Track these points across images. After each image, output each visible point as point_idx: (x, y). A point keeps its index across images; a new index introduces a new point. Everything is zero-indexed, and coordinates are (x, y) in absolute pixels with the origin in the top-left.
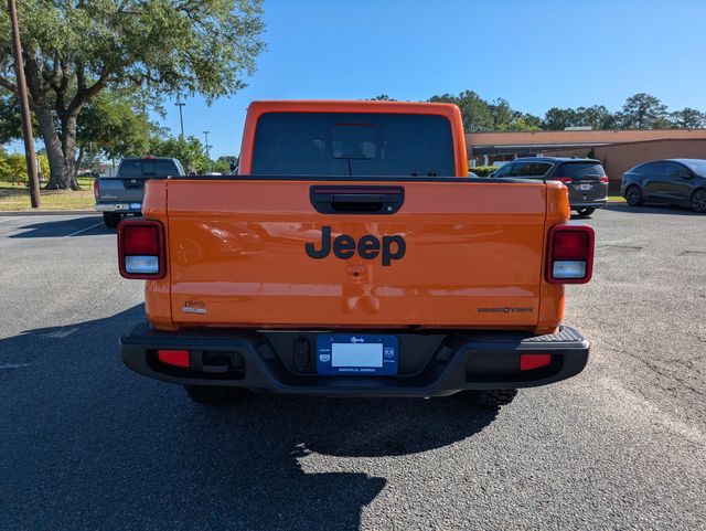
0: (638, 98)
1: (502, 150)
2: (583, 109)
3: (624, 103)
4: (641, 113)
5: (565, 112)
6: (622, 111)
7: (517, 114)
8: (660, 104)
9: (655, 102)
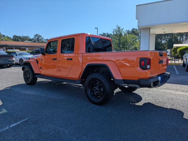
0: (37, 35)
1: (10, 46)
2: (23, 36)
3: (34, 36)
4: (38, 39)
5: (18, 36)
6: (33, 38)
7: (4, 36)
8: (42, 37)
9: (41, 37)
